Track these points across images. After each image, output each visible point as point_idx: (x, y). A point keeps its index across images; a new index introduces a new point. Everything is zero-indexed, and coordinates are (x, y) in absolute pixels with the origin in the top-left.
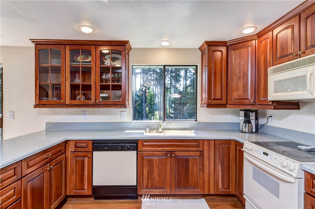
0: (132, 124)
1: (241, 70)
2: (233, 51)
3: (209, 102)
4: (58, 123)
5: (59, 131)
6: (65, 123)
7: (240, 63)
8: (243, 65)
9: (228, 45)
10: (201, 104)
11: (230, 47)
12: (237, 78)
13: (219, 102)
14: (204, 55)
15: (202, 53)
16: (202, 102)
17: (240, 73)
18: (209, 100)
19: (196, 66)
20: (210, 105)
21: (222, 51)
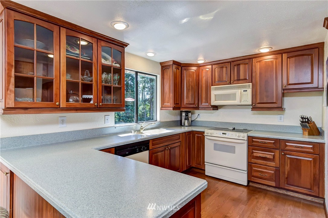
0: (117, 128)
1: (190, 85)
2: (185, 71)
3: (174, 106)
4: (20, 137)
5: (23, 148)
6: (33, 135)
7: (189, 80)
8: (191, 81)
9: (182, 66)
10: (162, 107)
11: (183, 68)
12: (188, 90)
13: (177, 106)
14: (166, 70)
15: (162, 67)
16: (163, 106)
17: (189, 86)
18: (174, 105)
19: (156, 76)
20: (174, 108)
21: (179, 69)
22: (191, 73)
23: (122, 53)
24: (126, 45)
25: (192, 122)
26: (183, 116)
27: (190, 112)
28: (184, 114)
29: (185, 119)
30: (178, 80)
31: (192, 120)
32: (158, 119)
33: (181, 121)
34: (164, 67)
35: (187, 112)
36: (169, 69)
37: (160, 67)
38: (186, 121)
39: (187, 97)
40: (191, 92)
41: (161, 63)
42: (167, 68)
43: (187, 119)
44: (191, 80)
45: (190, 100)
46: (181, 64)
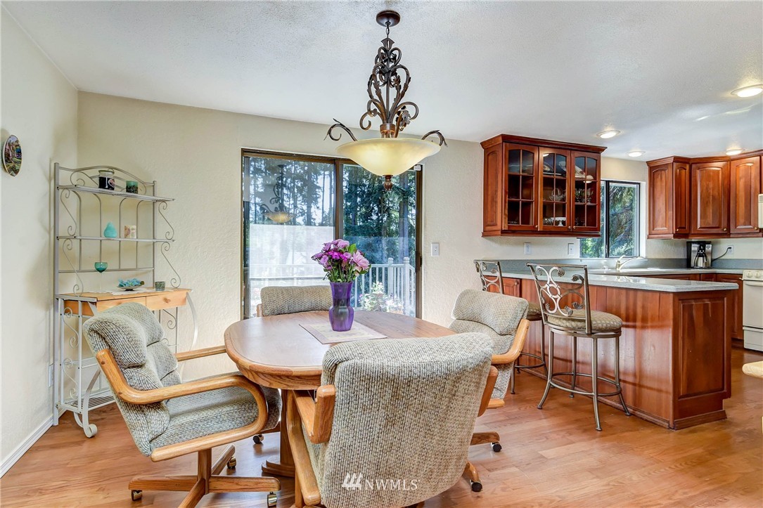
1: (709, 194)
2: (698, 171)
3: (676, 231)
8: (713, 187)
9: (690, 163)
10: (650, 234)
11: (694, 166)
12: (705, 205)
13: (683, 231)
14: (659, 172)
15: (651, 169)
16: (653, 232)
17: (709, 197)
18: (676, 229)
19: (639, 184)
20: (676, 236)
21: (685, 169)
22: (711, 173)
23: (598, 161)
24: (602, 149)
25: (714, 262)
26: (694, 251)
27: (709, 243)
28: (695, 247)
29: (699, 255)
30: (683, 186)
31: (715, 257)
32: (643, 253)
33: (689, 259)
34: (654, 169)
35: (702, 244)
36: (665, 170)
37: (647, 168)
38: (701, 259)
39: (704, 216)
40: (713, 206)
41: (648, 163)
42: (663, 170)
43: (702, 254)
44: (711, 186)
45: (710, 221)
46: (689, 159)
